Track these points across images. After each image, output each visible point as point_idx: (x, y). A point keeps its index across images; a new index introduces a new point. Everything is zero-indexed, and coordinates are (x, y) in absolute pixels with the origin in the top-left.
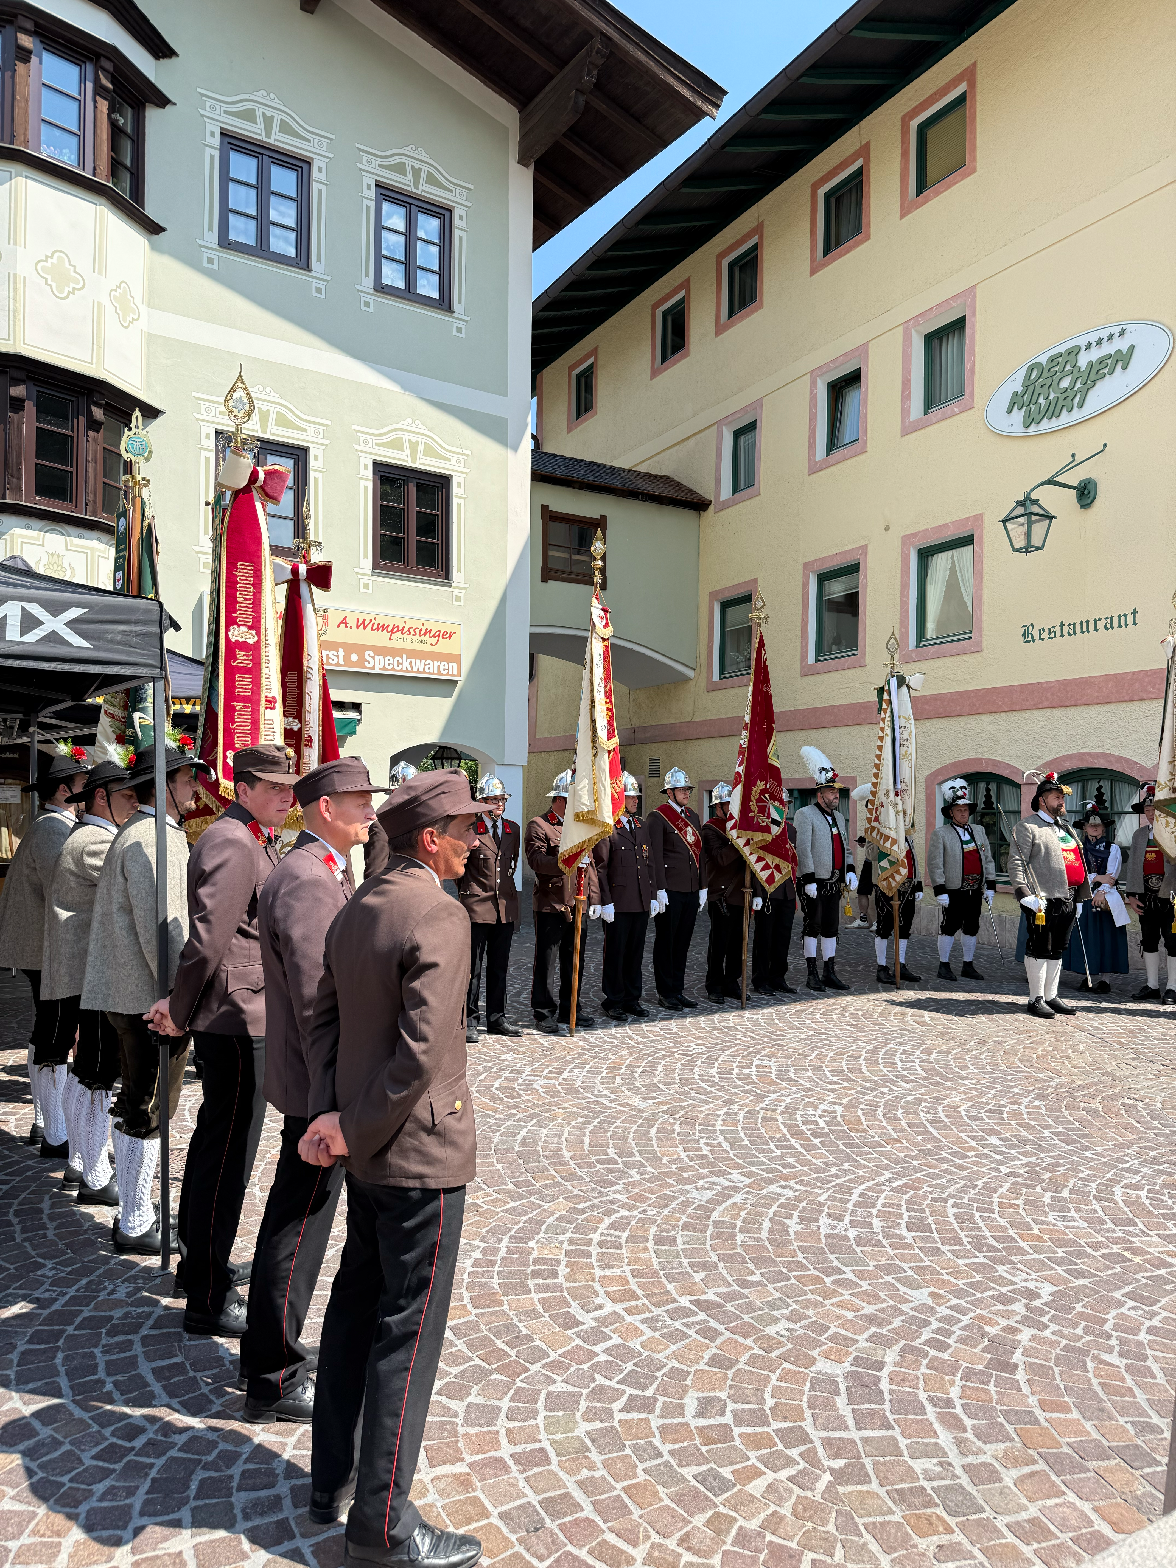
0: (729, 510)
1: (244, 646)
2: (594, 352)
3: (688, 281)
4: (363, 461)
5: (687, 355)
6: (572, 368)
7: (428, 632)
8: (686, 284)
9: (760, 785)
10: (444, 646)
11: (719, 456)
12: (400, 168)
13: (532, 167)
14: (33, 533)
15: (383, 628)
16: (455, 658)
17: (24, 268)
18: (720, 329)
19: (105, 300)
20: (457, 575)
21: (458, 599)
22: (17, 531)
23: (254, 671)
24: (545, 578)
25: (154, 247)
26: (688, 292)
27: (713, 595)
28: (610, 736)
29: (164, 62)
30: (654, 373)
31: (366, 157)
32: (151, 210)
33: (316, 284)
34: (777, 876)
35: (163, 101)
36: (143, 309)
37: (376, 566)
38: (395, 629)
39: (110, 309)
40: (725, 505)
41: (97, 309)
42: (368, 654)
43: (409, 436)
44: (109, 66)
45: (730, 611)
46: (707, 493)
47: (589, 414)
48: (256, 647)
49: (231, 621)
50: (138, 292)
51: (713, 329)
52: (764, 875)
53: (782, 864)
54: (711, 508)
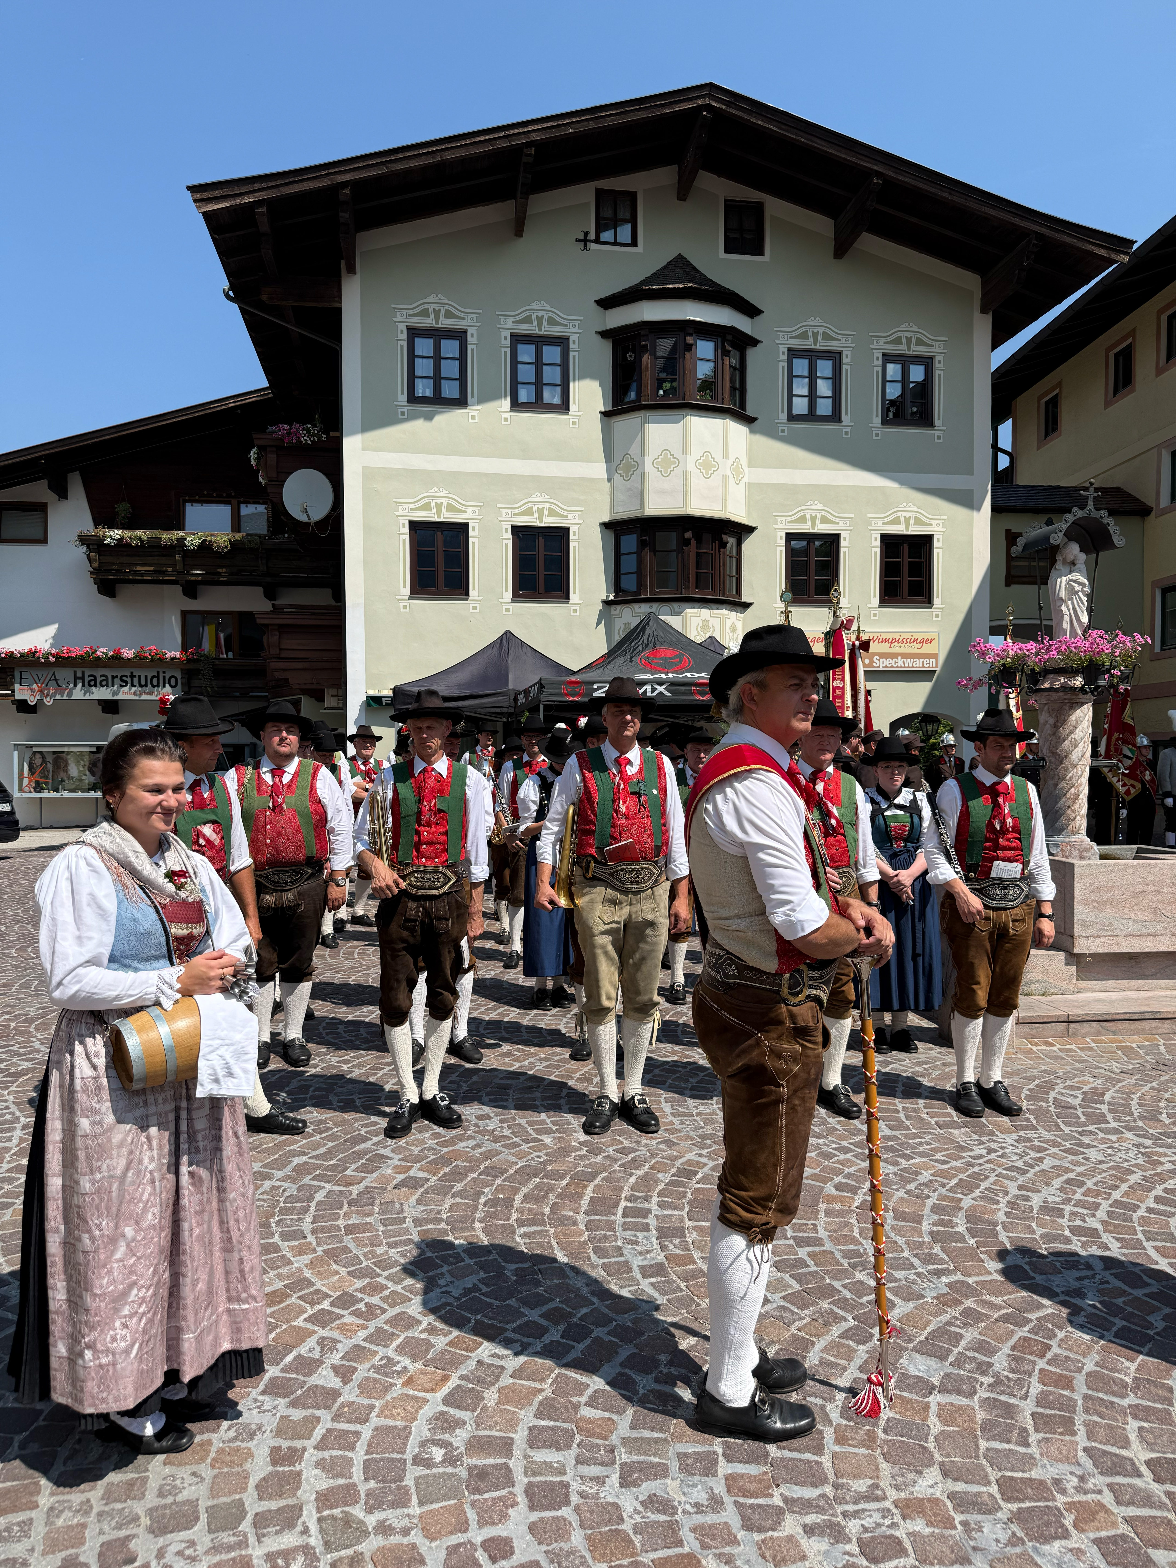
0: (1167, 516)
1: (838, 688)
2: (1059, 385)
3: (1134, 330)
4: (874, 536)
5: (1133, 390)
6: (1040, 398)
7: (915, 640)
8: (1133, 333)
9: (1116, 735)
10: (927, 649)
11: (1159, 472)
12: (898, 341)
13: (991, 313)
14: (695, 610)
15: (886, 641)
16: (935, 656)
17: (691, 467)
18: (1159, 371)
19: (728, 473)
20: (936, 601)
21: (937, 616)
22: (688, 610)
23: (842, 697)
24: (1008, 584)
25: (752, 431)
26: (1134, 339)
27: (1155, 584)
28: (1018, 711)
29: (757, 319)
30: (1108, 404)
31: (875, 339)
32: (750, 412)
33: (845, 429)
34: (1132, 791)
35: (754, 342)
36: (746, 470)
37: (883, 602)
38: (894, 640)
39: (731, 476)
40: (1164, 511)
41: (725, 478)
42: (875, 658)
43: (904, 514)
44: (729, 337)
45: (1169, 595)
46: (1150, 502)
47: (1055, 434)
48: (843, 688)
49: (834, 679)
50: (744, 461)
51: (1154, 371)
52: (1122, 790)
53: (1136, 783)
54: (1153, 513)
